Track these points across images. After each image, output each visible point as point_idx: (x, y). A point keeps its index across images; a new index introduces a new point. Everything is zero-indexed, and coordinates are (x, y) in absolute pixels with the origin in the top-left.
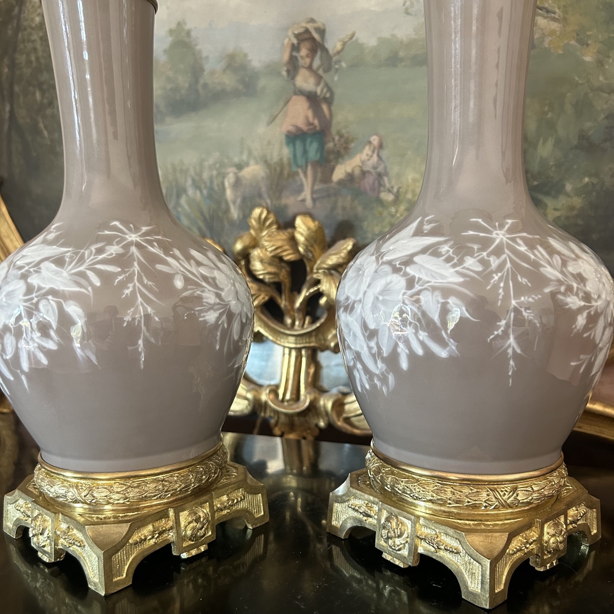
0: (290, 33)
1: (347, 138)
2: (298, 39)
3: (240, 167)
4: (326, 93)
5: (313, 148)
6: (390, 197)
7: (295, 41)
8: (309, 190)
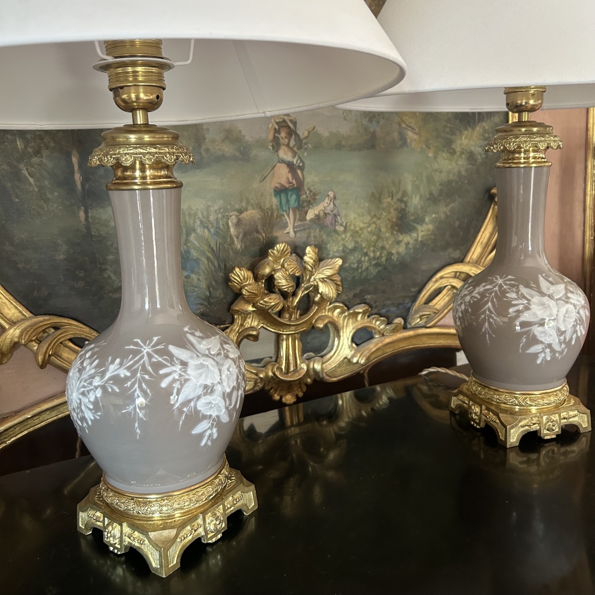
0: (273, 121)
1: (315, 192)
2: (278, 125)
3: (240, 212)
4: (299, 163)
5: (293, 198)
6: (342, 229)
7: (277, 127)
8: (292, 226)
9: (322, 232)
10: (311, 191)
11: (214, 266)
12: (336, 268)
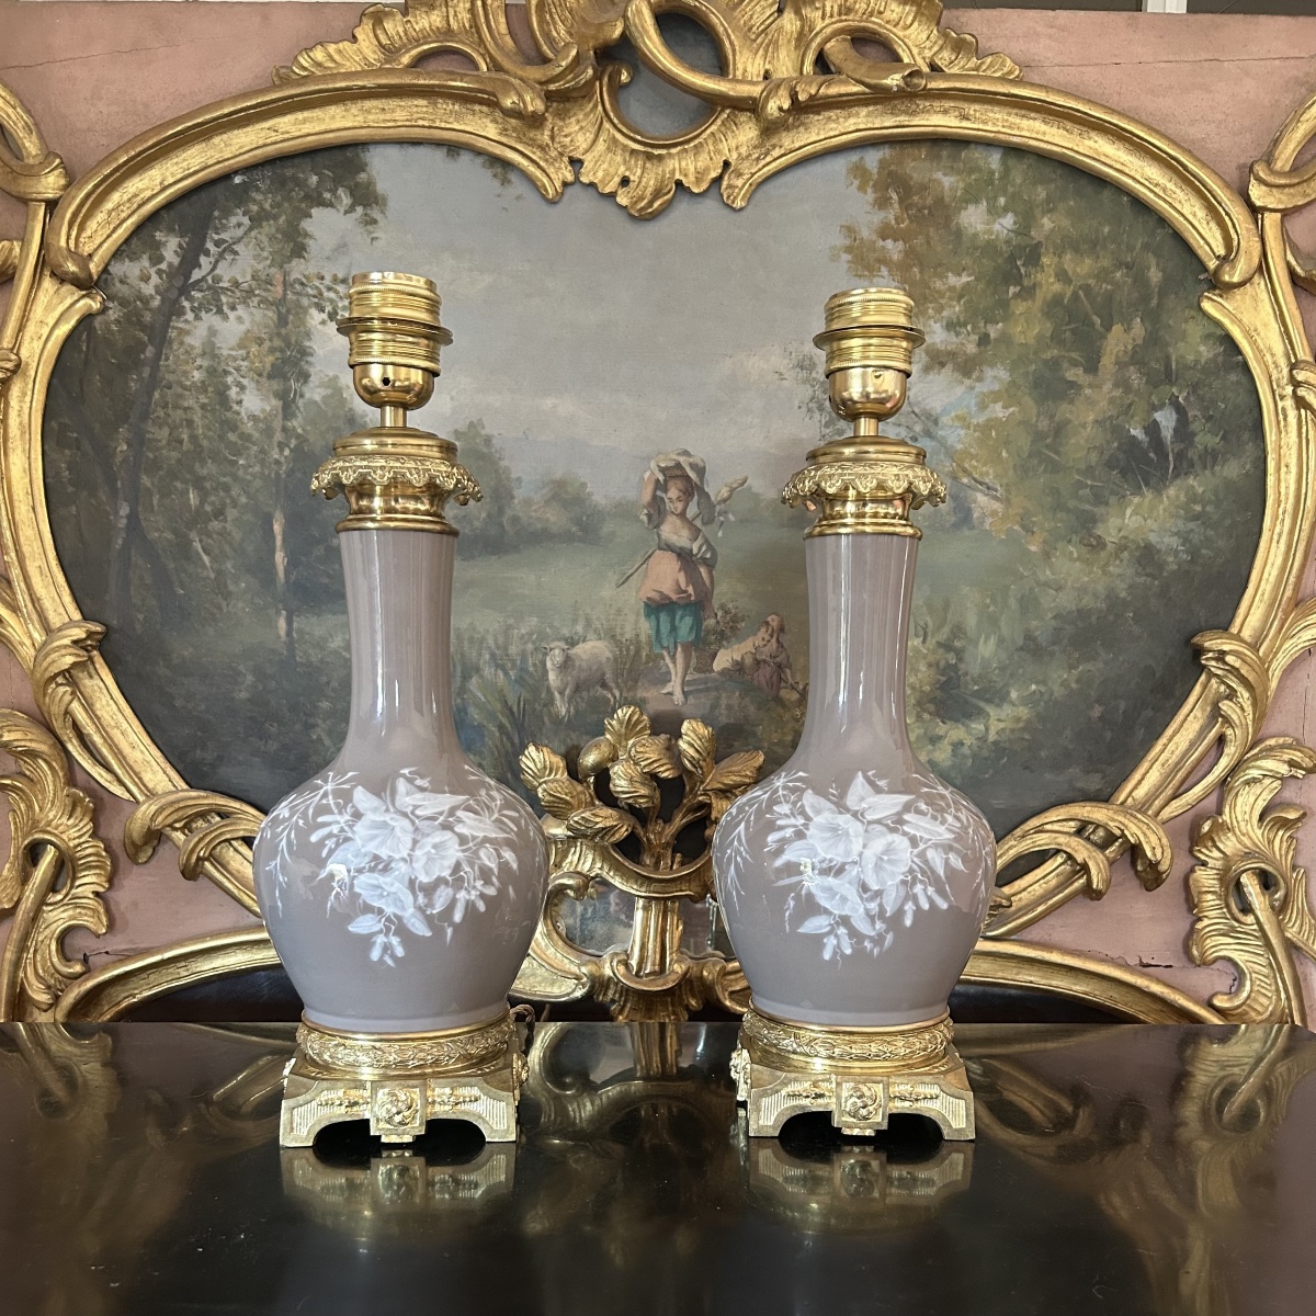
0: (653, 465)
1: (736, 615)
2: (665, 475)
3: (572, 643)
4: (705, 552)
5: (685, 624)
6: (795, 696)
7: (661, 478)
8: (679, 681)
9: (747, 700)
10: (727, 612)
11: (513, 744)
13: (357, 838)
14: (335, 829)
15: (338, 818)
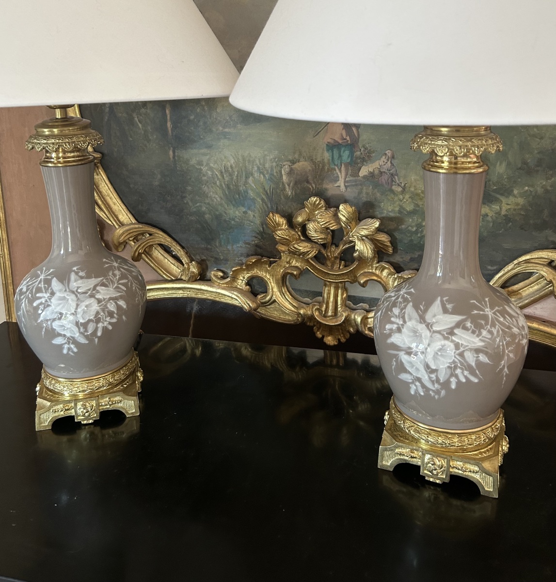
1: (370, 150)
5: (346, 154)
6: (400, 189)
8: (343, 181)
9: (376, 190)
11: (268, 207)
12: (372, 230)
13: (52, 305)
14: (43, 300)
15: (45, 295)
